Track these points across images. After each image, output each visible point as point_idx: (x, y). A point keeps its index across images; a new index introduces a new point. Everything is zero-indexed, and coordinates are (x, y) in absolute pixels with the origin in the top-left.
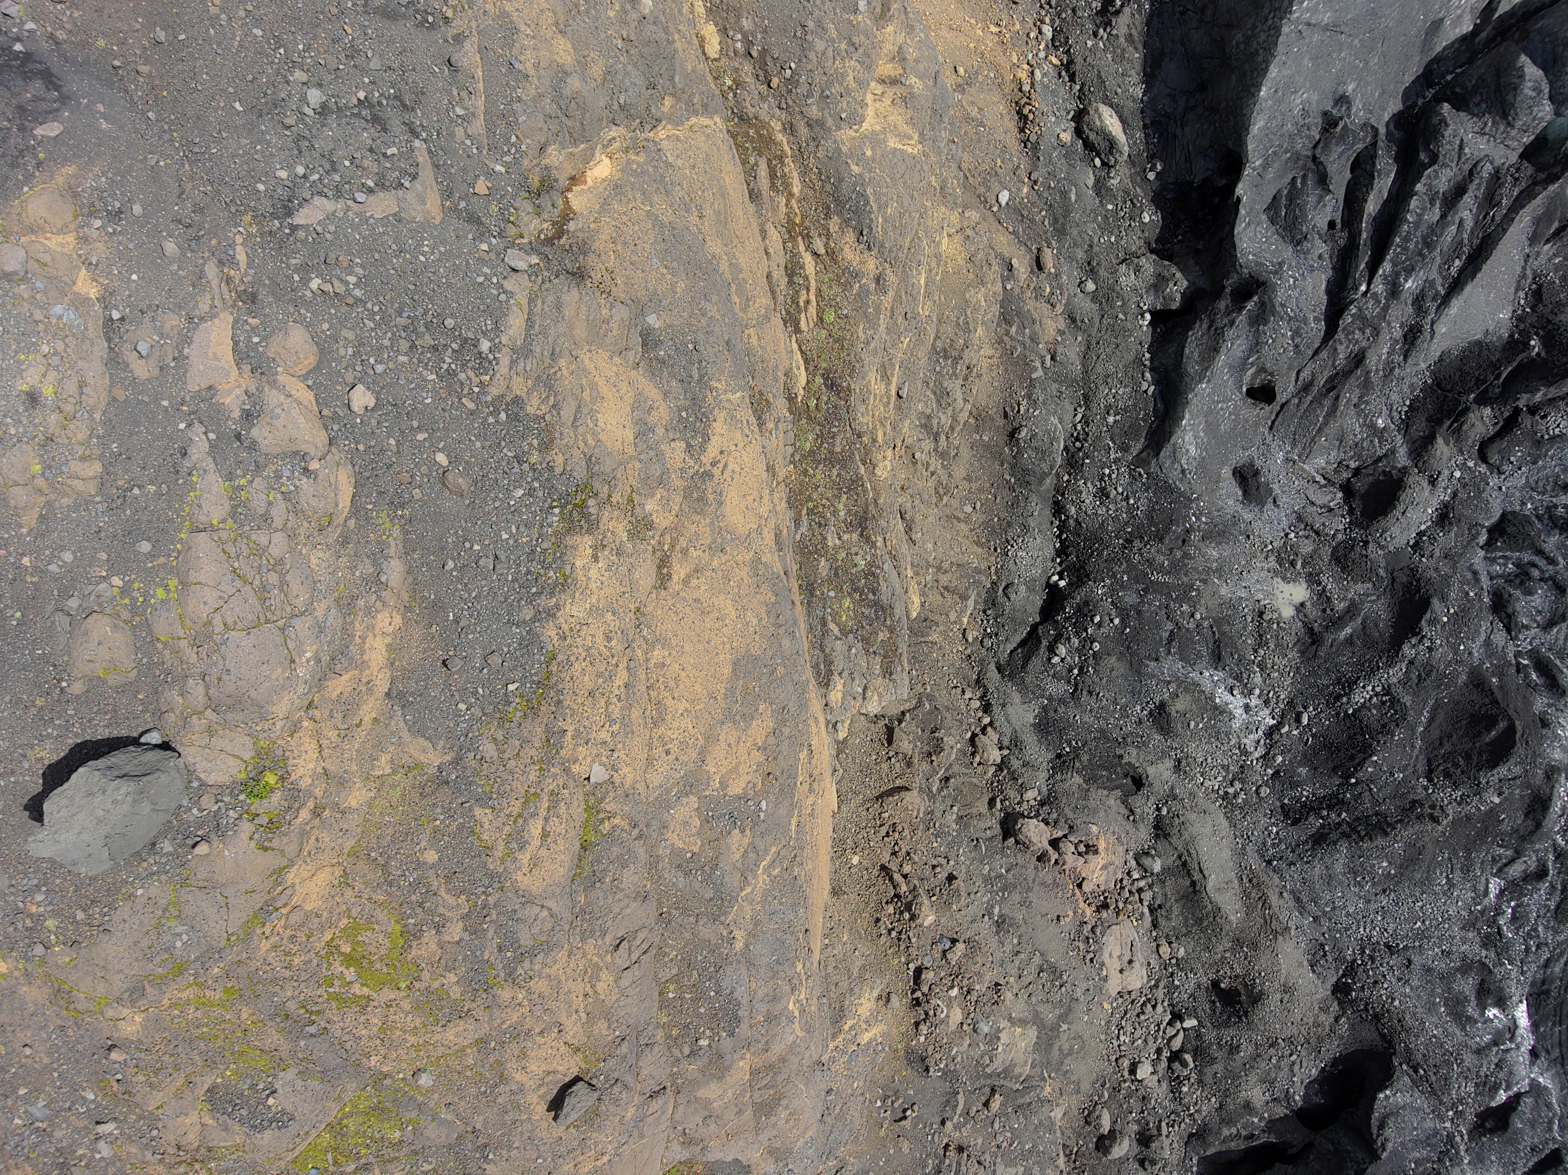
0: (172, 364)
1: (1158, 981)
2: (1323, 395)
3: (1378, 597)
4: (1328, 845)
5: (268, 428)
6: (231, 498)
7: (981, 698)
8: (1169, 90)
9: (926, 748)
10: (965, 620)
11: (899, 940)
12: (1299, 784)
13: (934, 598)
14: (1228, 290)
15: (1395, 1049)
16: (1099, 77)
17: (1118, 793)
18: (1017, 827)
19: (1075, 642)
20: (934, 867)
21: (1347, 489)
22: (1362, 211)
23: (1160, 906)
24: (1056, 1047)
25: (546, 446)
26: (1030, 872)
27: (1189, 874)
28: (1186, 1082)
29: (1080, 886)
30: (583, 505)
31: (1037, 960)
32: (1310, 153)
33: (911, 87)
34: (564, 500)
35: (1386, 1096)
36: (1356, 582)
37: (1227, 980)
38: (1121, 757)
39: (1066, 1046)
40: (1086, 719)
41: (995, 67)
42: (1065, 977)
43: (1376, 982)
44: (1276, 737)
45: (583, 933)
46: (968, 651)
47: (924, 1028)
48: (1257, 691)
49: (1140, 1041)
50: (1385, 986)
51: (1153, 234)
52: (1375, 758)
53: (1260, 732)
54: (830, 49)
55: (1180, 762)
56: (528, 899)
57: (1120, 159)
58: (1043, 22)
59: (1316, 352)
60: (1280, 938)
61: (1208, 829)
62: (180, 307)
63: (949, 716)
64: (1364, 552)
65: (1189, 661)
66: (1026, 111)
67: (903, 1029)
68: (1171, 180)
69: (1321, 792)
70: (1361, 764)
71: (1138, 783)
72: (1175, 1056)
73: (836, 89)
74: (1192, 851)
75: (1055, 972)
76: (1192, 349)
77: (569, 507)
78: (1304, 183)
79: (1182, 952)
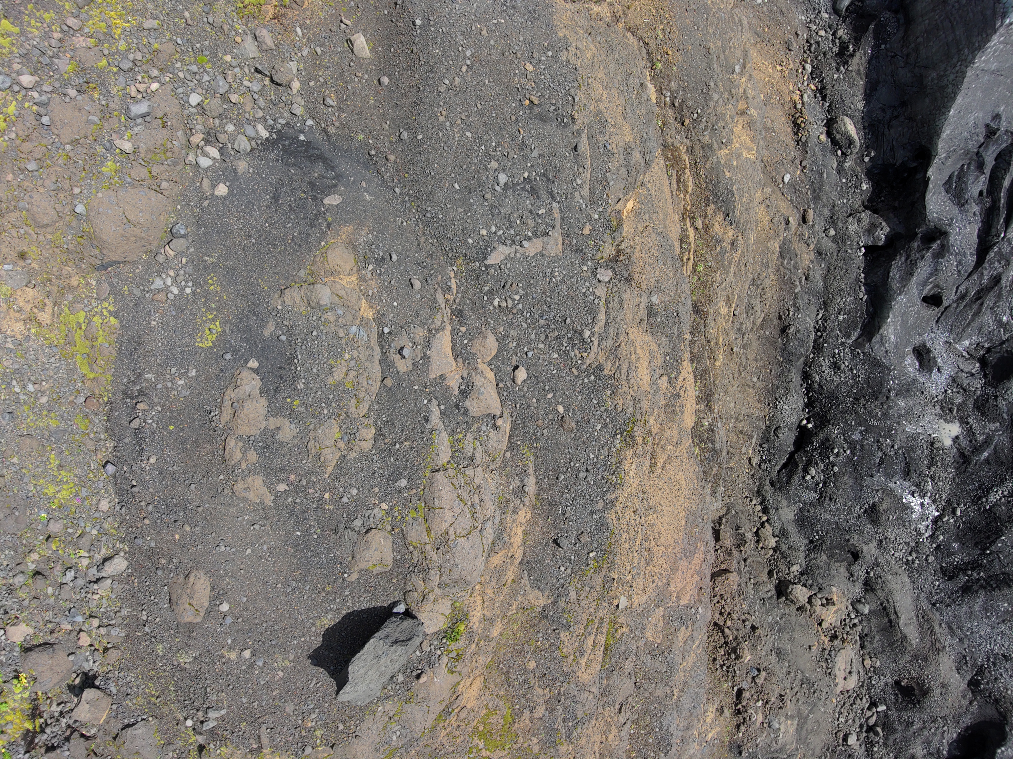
0: (421, 362)
1: (863, 682)
2: (973, 302)
3: (1003, 432)
4: (972, 594)
5: (476, 401)
6: (452, 447)
7: (761, 504)
8: (880, 105)
9: (736, 541)
10: (750, 452)
11: (728, 672)
12: (953, 554)
13: (733, 438)
14: (919, 236)
15: (1007, 721)
16: (842, 98)
17: (845, 563)
18: (788, 591)
19: (821, 466)
20: (744, 621)
21: (983, 361)
22: (1001, 185)
23: (866, 635)
24: (805, 729)
25: (614, 395)
26: (793, 618)
27: (887, 615)
28: (876, 745)
29: (820, 624)
30: (633, 431)
31: (799, 676)
32: (976, 151)
33: (751, 115)
34: (622, 429)
35: (1002, 751)
36: (989, 423)
37: (905, 680)
38: (849, 540)
39: (810, 728)
40: (827, 516)
41: (780, 93)
42: (816, 686)
43: (996, 679)
44: (940, 524)
45: (604, 705)
46: (752, 473)
47: (743, 728)
48: (929, 494)
49: (850, 721)
50: (1002, 681)
51: (865, 197)
52: (1003, 538)
53: (929, 520)
54: (721, 99)
55: (881, 541)
56: (582, 688)
57: (855, 151)
58: (806, 62)
59: (970, 275)
60: (941, 653)
61: (899, 586)
62: (424, 324)
63: (743, 517)
64: (995, 403)
65: (889, 476)
66: (799, 122)
67: (729, 729)
68: (880, 162)
69: (967, 559)
70: (994, 541)
71: (856, 556)
72: (871, 729)
73: (722, 123)
74: (890, 600)
75: (811, 683)
76: (895, 273)
77: (625, 433)
78: (968, 168)
79: (878, 664)
